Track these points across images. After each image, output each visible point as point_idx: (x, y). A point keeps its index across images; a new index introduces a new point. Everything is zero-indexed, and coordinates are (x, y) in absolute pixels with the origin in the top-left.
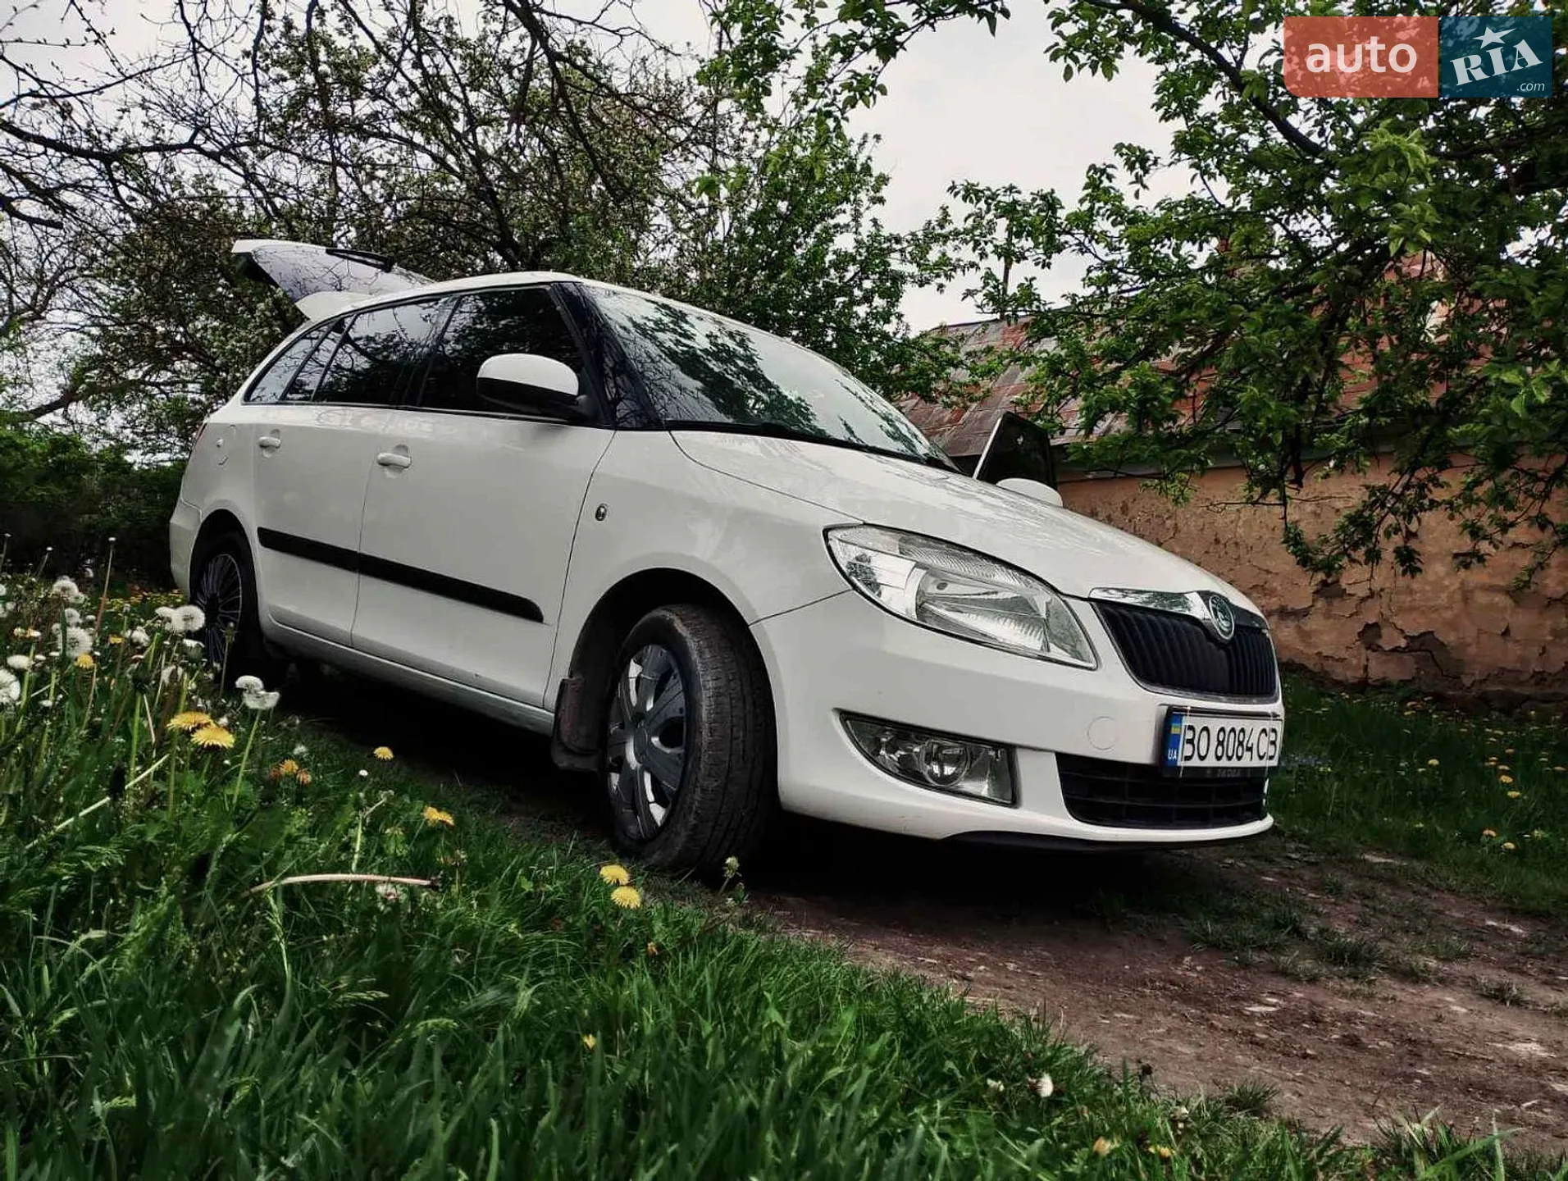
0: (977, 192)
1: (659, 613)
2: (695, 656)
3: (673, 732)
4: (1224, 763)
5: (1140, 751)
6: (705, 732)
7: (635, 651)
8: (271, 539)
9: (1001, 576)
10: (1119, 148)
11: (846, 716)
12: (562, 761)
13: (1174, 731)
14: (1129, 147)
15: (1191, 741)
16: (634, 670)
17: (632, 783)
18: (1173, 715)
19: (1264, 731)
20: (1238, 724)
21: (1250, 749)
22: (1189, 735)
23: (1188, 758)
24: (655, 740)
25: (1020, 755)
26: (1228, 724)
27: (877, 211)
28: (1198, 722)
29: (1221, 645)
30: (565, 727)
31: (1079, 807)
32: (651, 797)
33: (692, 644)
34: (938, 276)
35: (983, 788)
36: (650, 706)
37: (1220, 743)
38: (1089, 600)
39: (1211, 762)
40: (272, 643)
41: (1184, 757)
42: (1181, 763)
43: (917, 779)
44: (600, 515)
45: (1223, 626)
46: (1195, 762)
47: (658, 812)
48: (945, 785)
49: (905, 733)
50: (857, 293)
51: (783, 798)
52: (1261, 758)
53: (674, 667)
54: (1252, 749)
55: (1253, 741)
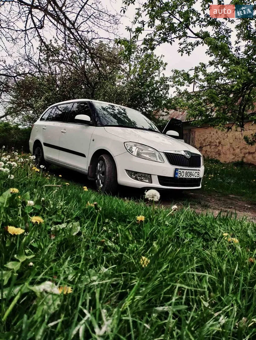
0: (177, 71)
1: (102, 156)
2: (106, 162)
3: (104, 173)
4: (187, 177)
5: (171, 175)
6: (107, 173)
7: (98, 162)
8: (45, 144)
9: (150, 149)
10: (200, 63)
11: (127, 170)
12: (89, 179)
13: (177, 172)
14: (202, 63)
15: (180, 174)
16: (99, 164)
17: (98, 181)
18: (176, 170)
19: (196, 172)
20: (190, 171)
22: (180, 173)
24: (101, 175)
25: (152, 176)
26: (188, 171)
27: (164, 72)
28: (182, 171)
29: (187, 159)
30: (90, 173)
31: (161, 183)
32: (101, 183)
33: (106, 160)
34: (176, 85)
35: (147, 181)
36: (100, 170)
37: (186, 174)
38: (163, 152)
39: (184, 177)
40: (46, 162)
41: (179, 176)
42: (178, 177)
43: (137, 180)
44: (93, 141)
45: (188, 156)
46: (181, 177)
47: (102, 185)
48: (141, 180)
49: (136, 173)
50: (160, 89)
51: (118, 182)
52: (195, 177)
53: (104, 164)
54: (193, 175)
55: (194, 174)
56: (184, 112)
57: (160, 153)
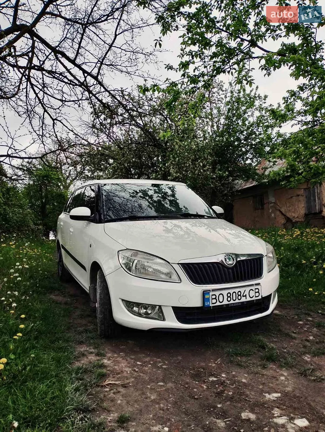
4: (232, 302)
5: (197, 302)
8: (63, 247)
9: (158, 260)
11: (123, 300)
13: (207, 296)
15: (215, 298)
18: (205, 293)
19: (252, 289)
20: (237, 290)
22: (214, 297)
23: (214, 304)
25: (164, 309)
26: (231, 291)
28: (217, 293)
31: (180, 319)
35: (156, 316)
37: (228, 297)
38: (178, 264)
39: (225, 302)
41: (212, 303)
42: (211, 305)
43: (140, 315)
44: (90, 246)
45: (230, 262)
46: (218, 304)
48: (147, 316)
49: (136, 304)
51: (115, 320)
52: (252, 298)
54: (246, 296)
55: (247, 293)
57: (172, 265)
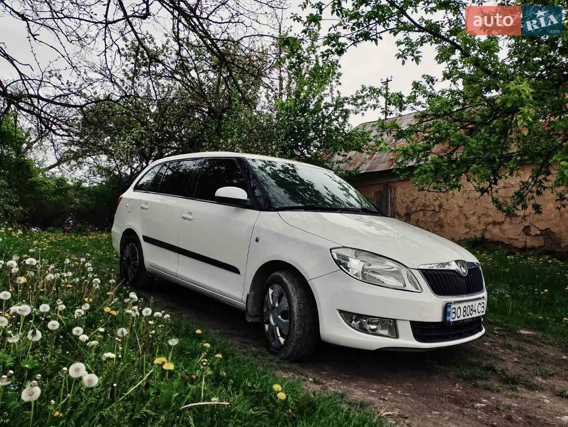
1: (277, 273)
2: (291, 290)
3: (285, 315)
4: (466, 317)
5: (437, 318)
6: (296, 316)
7: (270, 285)
8: (147, 239)
9: (389, 263)
10: (423, 76)
11: (341, 311)
12: (249, 320)
13: (448, 310)
14: (427, 76)
15: (454, 313)
16: (271, 291)
17: (272, 329)
18: (447, 306)
19: (480, 304)
20: (470, 304)
21: (475, 311)
22: (454, 311)
23: (454, 318)
24: (279, 317)
25: (399, 323)
26: (466, 304)
27: (339, 88)
28: (456, 306)
29: (463, 278)
30: (250, 309)
31: (418, 337)
32: (279, 335)
33: (290, 286)
35: (385, 332)
36: (277, 305)
37: (464, 311)
38: (418, 269)
39: (462, 318)
41: (452, 318)
42: (452, 320)
43: (365, 331)
44: (257, 240)
45: (464, 271)
46: (456, 319)
47: (282, 340)
48: (374, 332)
49: (359, 316)
50: (333, 117)
51: (322, 337)
52: (479, 313)
53: (284, 293)
55: (476, 308)
56: (374, 154)
57: (412, 270)
